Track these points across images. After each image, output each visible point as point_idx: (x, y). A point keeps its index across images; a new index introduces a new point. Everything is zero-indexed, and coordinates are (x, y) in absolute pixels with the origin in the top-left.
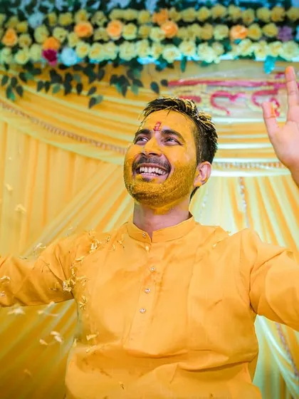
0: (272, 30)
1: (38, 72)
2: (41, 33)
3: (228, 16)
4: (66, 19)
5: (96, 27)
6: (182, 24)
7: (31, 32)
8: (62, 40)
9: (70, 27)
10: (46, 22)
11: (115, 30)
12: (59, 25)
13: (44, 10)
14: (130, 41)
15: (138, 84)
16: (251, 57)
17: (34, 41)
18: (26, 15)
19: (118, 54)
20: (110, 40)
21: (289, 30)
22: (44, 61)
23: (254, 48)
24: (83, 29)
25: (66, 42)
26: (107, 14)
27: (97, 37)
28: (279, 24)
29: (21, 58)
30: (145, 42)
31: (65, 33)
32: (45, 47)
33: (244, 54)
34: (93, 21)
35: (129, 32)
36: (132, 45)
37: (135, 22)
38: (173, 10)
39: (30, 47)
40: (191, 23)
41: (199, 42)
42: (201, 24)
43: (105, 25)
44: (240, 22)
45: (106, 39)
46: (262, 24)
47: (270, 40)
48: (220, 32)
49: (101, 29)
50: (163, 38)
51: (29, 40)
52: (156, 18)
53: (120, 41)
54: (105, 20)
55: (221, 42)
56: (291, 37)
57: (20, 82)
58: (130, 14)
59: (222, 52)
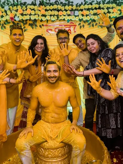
0: (69, 12)
1: (9, 23)
2: (9, 12)
3: (58, 8)
4: (15, 8)
5: (24, 10)
6: (46, 10)
7: (6, 11)
8: (15, 14)
9: (17, 11)
10: (9, 9)
11: (29, 11)
12: (13, 10)
13: (8, 4)
15: (36, 26)
16: (64, 20)
17: (7, 15)
18: (3, 6)
19: (30, 18)
20: (28, 14)
21: (73, 12)
22: (11, 20)
23: (64, 17)
24: (20, 11)
25: (16, 15)
26: (26, 7)
27: (24, 14)
28: (70, 11)
29: (4, 19)
30: (37, 15)
31: (15, 12)
32: (11, 16)
33: (62, 19)
34: (23, 9)
35: (33, 12)
36: (34, 16)
37: (34, 9)
38: (44, 6)
39: (6, 16)
40: (48, 10)
41: (51, 16)
42: (51, 10)
43: (26, 10)
44: (61, 10)
45: (27, 14)
46: (66, 11)
47: (69, 15)
48: (56, 13)
49: (25, 11)
50: (42, 14)
52: (39, 9)
53: (30, 15)
54: (26, 8)
55: (56, 16)
56: (74, 14)
57: (5, 25)
58: (32, 7)
59: (57, 18)
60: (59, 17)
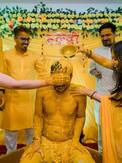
0: (71, 21)
1: (8, 31)
2: (8, 20)
3: (60, 16)
4: (14, 15)
5: (24, 18)
6: (47, 18)
7: (5, 19)
8: (14, 22)
9: (16, 18)
10: (9, 16)
11: (29, 19)
12: (13, 17)
13: (8, 12)
14: (33, 23)
15: (36, 35)
16: (66, 28)
17: (6, 22)
18: (3, 14)
19: (30, 26)
20: (28, 22)
21: (76, 21)
22: (9, 28)
23: (67, 26)
24: (20, 19)
25: (15, 23)
26: (26, 15)
27: (24, 22)
28: (73, 19)
29: (3, 27)
30: (38, 23)
31: (15, 20)
32: (9, 24)
33: (65, 28)
34: (23, 16)
35: (33, 20)
36: (34, 24)
37: (34, 17)
38: (45, 14)
39: (5, 24)
40: (50, 18)
41: (52, 24)
42: (53, 18)
43: (26, 18)
44: (63, 18)
45: (27, 22)
46: (69, 19)
47: (71, 24)
48: (58, 21)
49: (25, 19)
50: (43, 22)
51: (5, 22)
52: (40, 16)
53: (31, 23)
54: (26, 16)
55: (58, 24)
56: (76, 23)
57: (3, 34)
58: (33, 15)
59: (59, 27)
60: (61, 25)
